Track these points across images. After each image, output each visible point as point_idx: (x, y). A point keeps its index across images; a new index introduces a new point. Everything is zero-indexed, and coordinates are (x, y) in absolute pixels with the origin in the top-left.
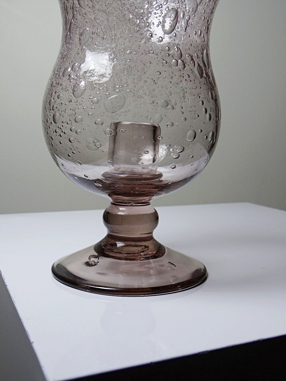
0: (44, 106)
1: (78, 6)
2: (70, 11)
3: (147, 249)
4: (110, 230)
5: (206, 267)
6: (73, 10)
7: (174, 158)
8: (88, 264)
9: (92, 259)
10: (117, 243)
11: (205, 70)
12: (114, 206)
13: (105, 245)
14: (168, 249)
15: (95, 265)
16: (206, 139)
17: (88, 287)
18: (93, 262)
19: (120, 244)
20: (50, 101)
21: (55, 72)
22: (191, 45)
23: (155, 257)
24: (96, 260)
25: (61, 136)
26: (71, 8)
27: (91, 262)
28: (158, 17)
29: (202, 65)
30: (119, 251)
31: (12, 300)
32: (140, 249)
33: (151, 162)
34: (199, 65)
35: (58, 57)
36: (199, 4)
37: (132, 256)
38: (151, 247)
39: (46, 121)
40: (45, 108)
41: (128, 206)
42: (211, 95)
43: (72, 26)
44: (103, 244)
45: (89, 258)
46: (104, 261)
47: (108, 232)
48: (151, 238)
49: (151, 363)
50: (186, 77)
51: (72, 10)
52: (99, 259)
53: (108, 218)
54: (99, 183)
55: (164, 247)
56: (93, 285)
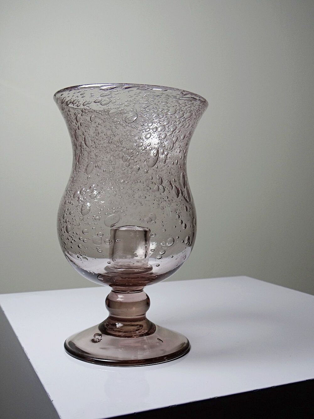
0: (59, 218)
1: (84, 145)
2: (79, 148)
3: (142, 328)
4: (112, 313)
5: (189, 341)
6: (81, 148)
7: (158, 258)
8: (93, 341)
9: (97, 337)
10: (116, 323)
11: (181, 190)
12: (114, 293)
13: (107, 325)
14: (159, 326)
15: (98, 342)
16: (183, 242)
17: (93, 360)
18: (97, 339)
19: (119, 325)
20: (64, 215)
21: (67, 193)
22: (170, 173)
23: (147, 334)
24: (100, 337)
25: (72, 243)
26: (80, 145)
27: (96, 340)
28: (144, 155)
29: (178, 187)
30: (119, 330)
31: (34, 371)
32: (135, 328)
33: (144, 257)
34: (176, 187)
35: (70, 180)
36: (175, 142)
37: (129, 334)
38: (145, 326)
39: (60, 230)
40: (59, 220)
41: (125, 293)
42: (186, 209)
43: (80, 158)
44: (105, 324)
45: (95, 336)
46: (106, 338)
47: (110, 315)
48: (145, 318)
49: (135, 413)
50: (166, 198)
52: (102, 337)
53: (109, 303)
54: (102, 278)
55: (155, 325)
56: (97, 358)
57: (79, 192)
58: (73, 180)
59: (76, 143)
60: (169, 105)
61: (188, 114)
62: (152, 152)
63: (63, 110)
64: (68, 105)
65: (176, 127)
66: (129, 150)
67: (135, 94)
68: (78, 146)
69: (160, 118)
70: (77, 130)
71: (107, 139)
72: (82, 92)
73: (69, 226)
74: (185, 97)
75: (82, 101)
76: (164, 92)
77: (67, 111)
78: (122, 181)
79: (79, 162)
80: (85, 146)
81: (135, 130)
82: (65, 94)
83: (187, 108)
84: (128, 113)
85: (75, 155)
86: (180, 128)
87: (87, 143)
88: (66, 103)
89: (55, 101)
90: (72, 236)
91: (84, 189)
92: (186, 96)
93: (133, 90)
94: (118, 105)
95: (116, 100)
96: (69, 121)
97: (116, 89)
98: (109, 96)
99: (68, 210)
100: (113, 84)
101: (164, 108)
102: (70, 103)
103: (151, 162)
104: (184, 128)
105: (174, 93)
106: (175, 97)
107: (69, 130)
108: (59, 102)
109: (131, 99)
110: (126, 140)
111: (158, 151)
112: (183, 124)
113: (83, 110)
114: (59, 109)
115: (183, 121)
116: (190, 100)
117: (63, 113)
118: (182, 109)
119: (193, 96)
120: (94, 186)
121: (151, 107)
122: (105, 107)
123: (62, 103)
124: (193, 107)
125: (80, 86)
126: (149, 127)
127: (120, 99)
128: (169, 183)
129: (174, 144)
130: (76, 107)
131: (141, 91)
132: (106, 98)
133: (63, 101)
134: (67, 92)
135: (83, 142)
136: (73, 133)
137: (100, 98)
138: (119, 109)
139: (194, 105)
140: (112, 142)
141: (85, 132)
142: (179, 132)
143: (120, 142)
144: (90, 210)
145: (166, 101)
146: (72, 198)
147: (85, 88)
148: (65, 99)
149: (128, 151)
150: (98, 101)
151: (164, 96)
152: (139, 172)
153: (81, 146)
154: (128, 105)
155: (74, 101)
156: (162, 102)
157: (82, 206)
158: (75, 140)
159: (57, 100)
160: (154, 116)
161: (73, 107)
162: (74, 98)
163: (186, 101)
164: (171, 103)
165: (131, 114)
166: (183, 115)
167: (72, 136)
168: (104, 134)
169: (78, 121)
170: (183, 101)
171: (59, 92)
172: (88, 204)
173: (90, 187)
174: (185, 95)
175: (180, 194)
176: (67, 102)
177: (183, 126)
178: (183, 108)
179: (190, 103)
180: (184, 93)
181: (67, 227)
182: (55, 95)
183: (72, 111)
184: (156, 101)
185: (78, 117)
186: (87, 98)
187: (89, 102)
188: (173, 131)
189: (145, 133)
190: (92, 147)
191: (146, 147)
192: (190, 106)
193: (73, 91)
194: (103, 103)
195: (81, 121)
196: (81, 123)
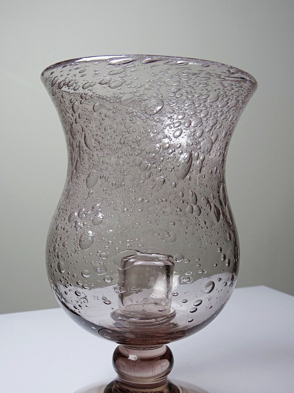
2: (77, 149)
6: (80, 149)
11: (222, 210)
16: (225, 285)
22: (207, 185)
26: (78, 145)
28: (171, 162)
29: (218, 206)
34: (215, 206)
35: (64, 194)
36: (214, 143)
42: (229, 236)
43: (78, 165)
50: (202, 224)
51: (78, 149)
57: (76, 214)
58: (68, 194)
59: (72, 142)
60: (209, 88)
61: (234, 102)
62: (182, 156)
63: (54, 95)
64: (60, 88)
65: (217, 121)
66: (150, 154)
67: (160, 72)
68: (74, 146)
69: (196, 107)
70: (74, 124)
71: (119, 138)
72: (82, 69)
73: (62, 263)
74: (232, 76)
75: (81, 82)
76: (204, 69)
77: (60, 97)
78: (140, 199)
79: (76, 169)
80: (85, 148)
81: (159, 124)
82: (57, 71)
83: (233, 93)
84: (149, 99)
85: (71, 159)
86: (222, 122)
87: (88, 142)
88: (59, 86)
89: (43, 84)
90: (67, 278)
91: (83, 210)
92: (234, 75)
93: (158, 65)
94: (135, 87)
95: (132, 80)
96: (62, 112)
97: (133, 64)
98: (122, 75)
99: (61, 239)
100: (128, 56)
101: (202, 92)
102: (64, 85)
103: (181, 170)
104: (227, 122)
105: (219, 71)
106: (219, 76)
107: (63, 123)
108: (48, 84)
109: (155, 78)
110: (145, 138)
111: (191, 155)
112: (227, 116)
113: (83, 95)
114: (49, 95)
115: (227, 112)
116: (238, 81)
117: (54, 100)
118: (227, 94)
119: (243, 76)
120: (98, 205)
121: (183, 91)
122: (116, 90)
123: (53, 85)
124: (241, 91)
125: (78, 59)
126: (180, 120)
127: (138, 79)
128: (206, 200)
129: (212, 144)
130: (73, 91)
131: (170, 67)
132: (117, 78)
133: (54, 82)
134: (60, 68)
135: (83, 141)
136: (68, 128)
137: (108, 78)
138: (136, 94)
139: (243, 89)
140: (125, 143)
141: (84, 127)
142: (220, 127)
143: (137, 142)
144: (93, 242)
145: (205, 82)
146: (67, 221)
147: (86, 62)
148: (56, 79)
149: (147, 156)
150: (105, 81)
151: (203, 74)
152: (163, 187)
153: (79, 147)
154: (150, 87)
155: (70, 82)
156: (200, 84)
157: (82, 236)
158: (71, 137)
159: (45, 80)
160: (186, 105)
161: (68, 91)
162: (70, 78)
163: (233, 83)
164: (213, 86)
165: (153, 101)
166: (228, 103)
167: (67, 133)
168: (113, 130)
169: (75, 110)
170: (230, 82)
171: (47, 69)
172: (90, 232)
173: (93, 208)
174: (233, 73)
175: (221, 216)
176: (59, 84)
177: (225, 118)
178: (228, 92)
179: (238, 85)
180: (232, 71)
181: (59, 263)
182: (43, 74)
183: (67, 97)
184: (191, 83)
185: (75, 106)
186: (89, 78)
187: (92, 84)
188: (212, 127)
189: (173, 129)
190: (96, 149)
191: (174, 149)
192: (237, 89)
193: (68, 67)
194: (112, 85)
195: (80, 111)
196: (79, 114)
